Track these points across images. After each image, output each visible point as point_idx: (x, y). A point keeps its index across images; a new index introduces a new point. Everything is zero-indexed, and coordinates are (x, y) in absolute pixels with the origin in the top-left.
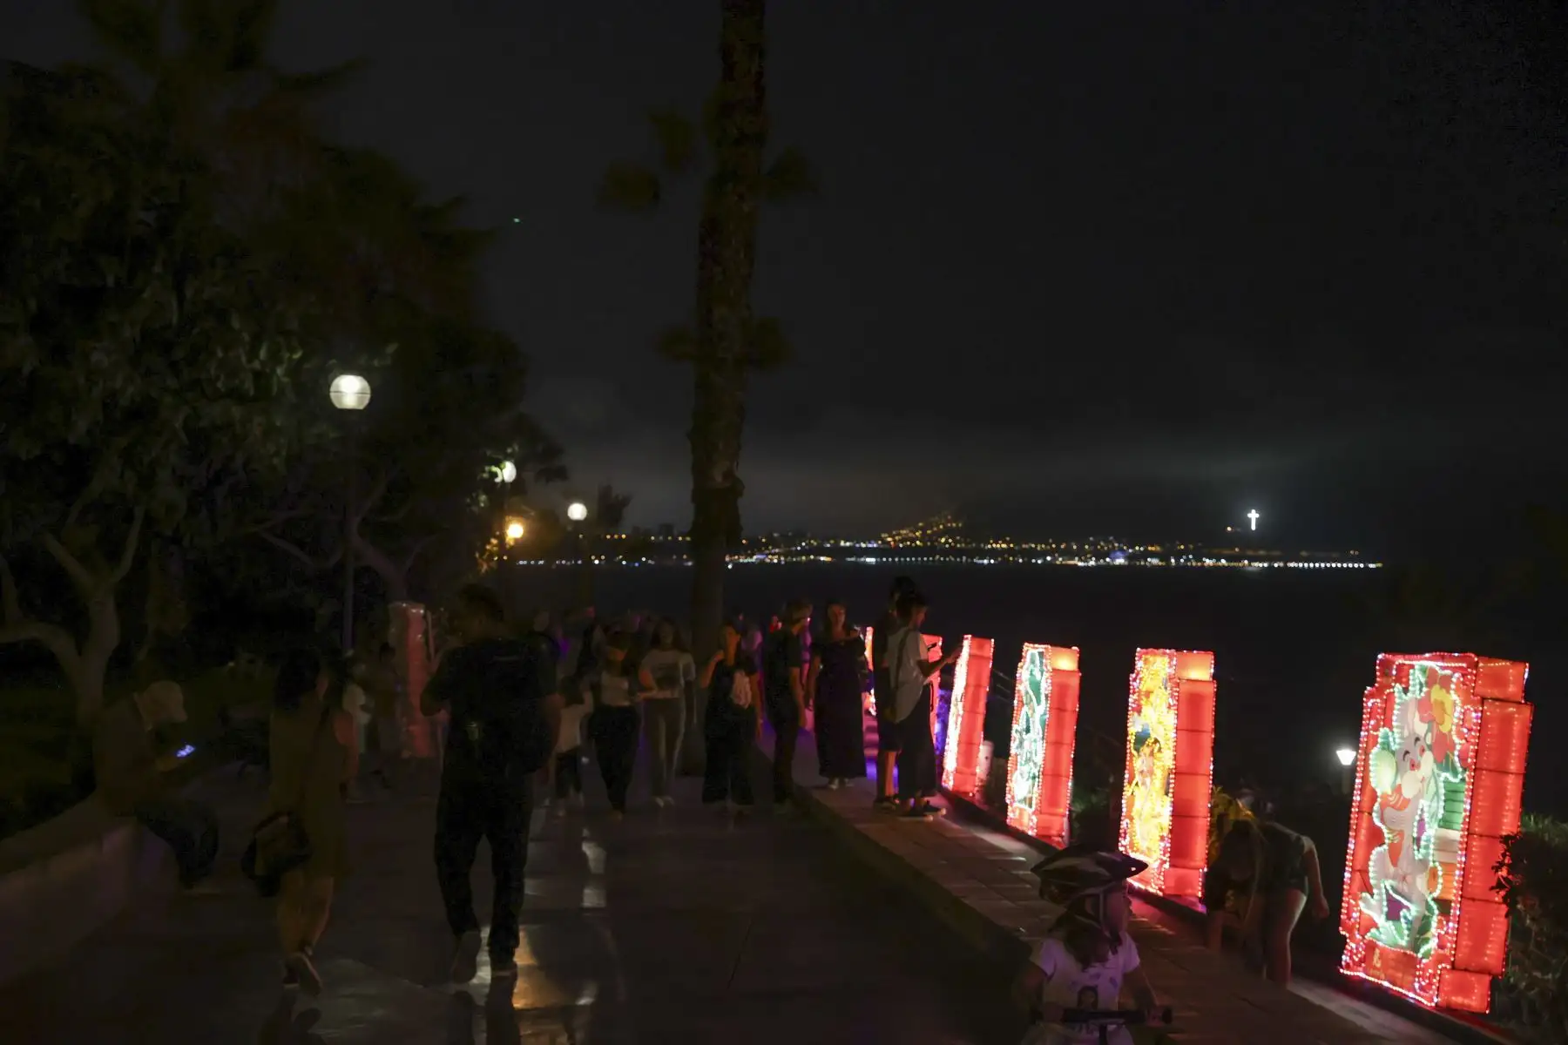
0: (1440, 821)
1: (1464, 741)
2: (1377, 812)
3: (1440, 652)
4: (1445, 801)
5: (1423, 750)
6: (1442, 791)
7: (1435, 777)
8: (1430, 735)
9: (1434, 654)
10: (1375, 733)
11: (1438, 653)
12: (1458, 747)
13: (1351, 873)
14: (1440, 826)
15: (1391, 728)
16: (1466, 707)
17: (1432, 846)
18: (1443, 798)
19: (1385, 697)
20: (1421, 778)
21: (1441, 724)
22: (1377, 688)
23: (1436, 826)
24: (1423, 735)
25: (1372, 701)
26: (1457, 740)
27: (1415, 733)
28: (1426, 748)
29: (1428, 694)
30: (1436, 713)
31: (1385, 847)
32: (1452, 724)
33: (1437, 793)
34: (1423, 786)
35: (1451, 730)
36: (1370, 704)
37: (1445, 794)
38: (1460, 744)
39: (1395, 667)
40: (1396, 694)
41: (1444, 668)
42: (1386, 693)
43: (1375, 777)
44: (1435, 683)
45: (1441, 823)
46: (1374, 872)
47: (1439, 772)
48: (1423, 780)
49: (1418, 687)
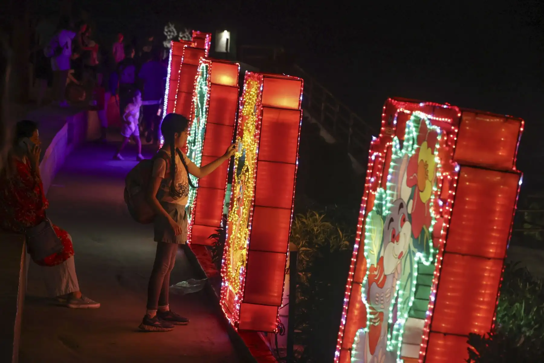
0: (410, 309)
1: (438, 217)
2: (364, 286)
3: (433, 102)
4: (417, 286)
5: (404, 220)
6: (415, 274)
7: (411, 254)
8: (411, 201)
9: (427, 103)
10: (373, 193)
11: (431, 103)
12: (433, 222)
13: (340, 351)
14: (410, 316)
15: (385, 189)
16: (444, 174)
17: (400, 339)
18: (415, 282)
19: (385, 151)
20: (398, 254)
21: (422, 192)
22: (381, 138)
23: (406, 315)
24: (406, 202)
25: (375, 154)
26: (433, 214)
27: (401, 199)
28: (407, 218)
29: (418, 150)
30: (419, 176)
31: (366, 330)
32: (432, 194)
33: (411, 275)
34: (401, 263)
35: (429, 201)
36: (373, 158)
37: (417, 278)
38: (436, 219)
39: (396, 115)
40: (393, 149)
41: (433, 122)
42: (386, 146)
43: (369, 244)
44: (424, 140)
45: (412, 312)
46: (356, 356)
47: (415, 250)
48: (400, 256)
49: (411, 142)
